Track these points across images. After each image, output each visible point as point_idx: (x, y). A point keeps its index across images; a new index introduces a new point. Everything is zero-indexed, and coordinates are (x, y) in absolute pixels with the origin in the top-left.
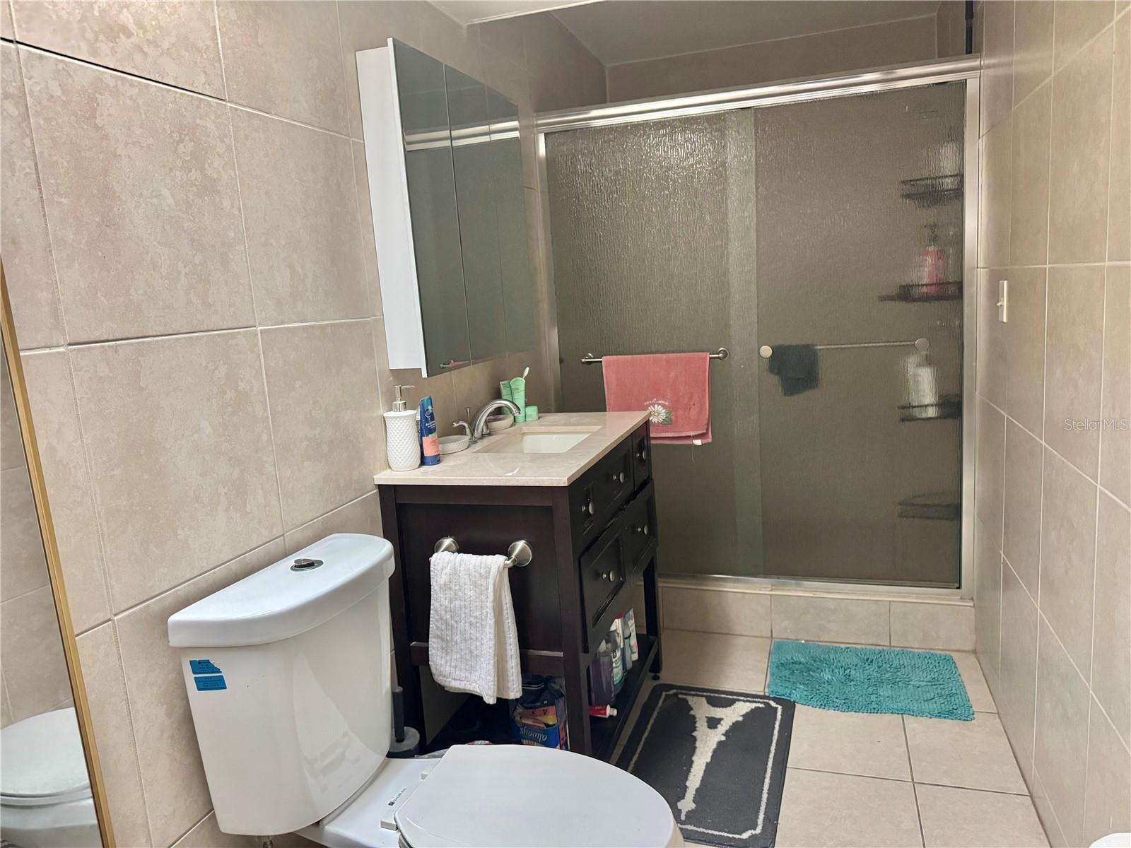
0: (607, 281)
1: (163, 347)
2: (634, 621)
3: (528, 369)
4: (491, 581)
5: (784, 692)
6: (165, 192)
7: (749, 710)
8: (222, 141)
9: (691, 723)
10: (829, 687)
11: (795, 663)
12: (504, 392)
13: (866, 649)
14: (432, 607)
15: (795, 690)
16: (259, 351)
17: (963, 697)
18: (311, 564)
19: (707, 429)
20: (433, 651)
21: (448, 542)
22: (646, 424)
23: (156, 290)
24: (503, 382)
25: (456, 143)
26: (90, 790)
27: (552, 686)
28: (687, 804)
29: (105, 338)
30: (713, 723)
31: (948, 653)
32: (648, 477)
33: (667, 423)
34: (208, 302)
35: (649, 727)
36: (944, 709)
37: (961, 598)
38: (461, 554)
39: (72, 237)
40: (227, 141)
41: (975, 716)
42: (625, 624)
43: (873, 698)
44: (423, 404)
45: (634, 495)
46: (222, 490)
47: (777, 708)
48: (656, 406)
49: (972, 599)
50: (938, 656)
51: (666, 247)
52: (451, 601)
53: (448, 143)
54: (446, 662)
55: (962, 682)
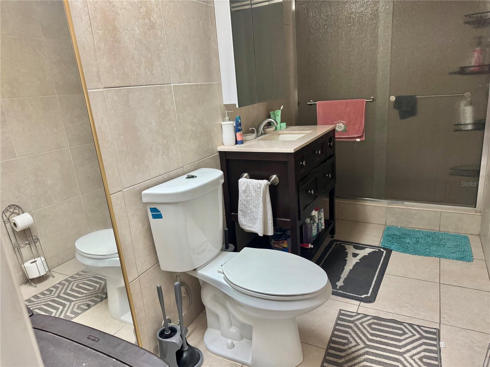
0: (321, 66)
1: (137, 91)
2: (323, 213)
3: (282, 106)
4: (262, 190)
5: (387, 245)
6: (136, 28)
7: (371, 251)
8: (157, 7)
9: (346, 254)
10: (408, 245)
11: (395, 235)
12: (272, 116)
13: (428, 231)
14: (239, 199)
15: (393, 245)
16: (173, 94)
17: (470, 252)
18: (193, 177)
19: (363, 134)
20: (240, 216)
21: (246, 175)
22: (333, 131)
23: (134, 68)
24: (272, 112)
25: (253, 6)
26: (118, 254)
27: (286, 233)
28: (340, 283)
29: (116, 86)
30: (355, 255)
31: (466, 235)
32: (333, 154)
33: (345, 131)
34: (153, 73)
35: (327, 255)
36: (459, 256)
37: (476, 212)
38: (250, 179)
39: (103, 46)
40: (159, 6)
41: (474, 260)
42: (319, 214)
43: (428, 250)
44: (237, 119)
45: (325, 161)
46: (160, 148)
47: (384, 252)
48: (340, 124)
49: (481, 212)
50: (461, 236)
51: (349, 50)
52: (246, 197)
53: (249, 7)
54: (245, 220)
55: (471, 247)
